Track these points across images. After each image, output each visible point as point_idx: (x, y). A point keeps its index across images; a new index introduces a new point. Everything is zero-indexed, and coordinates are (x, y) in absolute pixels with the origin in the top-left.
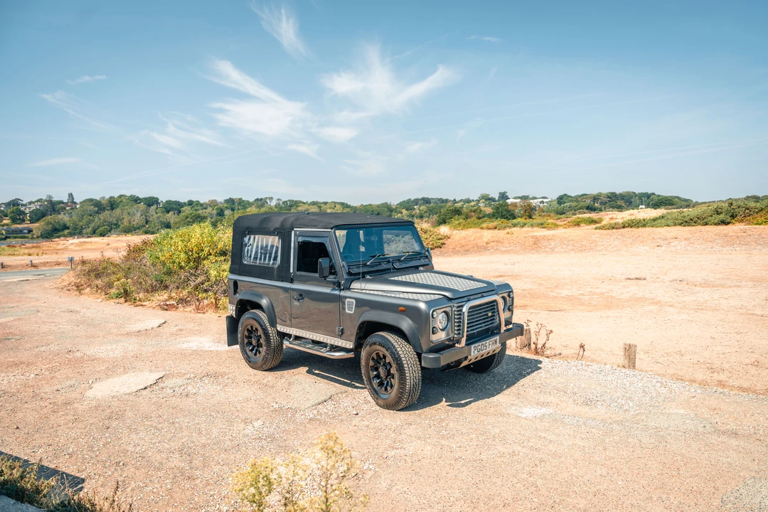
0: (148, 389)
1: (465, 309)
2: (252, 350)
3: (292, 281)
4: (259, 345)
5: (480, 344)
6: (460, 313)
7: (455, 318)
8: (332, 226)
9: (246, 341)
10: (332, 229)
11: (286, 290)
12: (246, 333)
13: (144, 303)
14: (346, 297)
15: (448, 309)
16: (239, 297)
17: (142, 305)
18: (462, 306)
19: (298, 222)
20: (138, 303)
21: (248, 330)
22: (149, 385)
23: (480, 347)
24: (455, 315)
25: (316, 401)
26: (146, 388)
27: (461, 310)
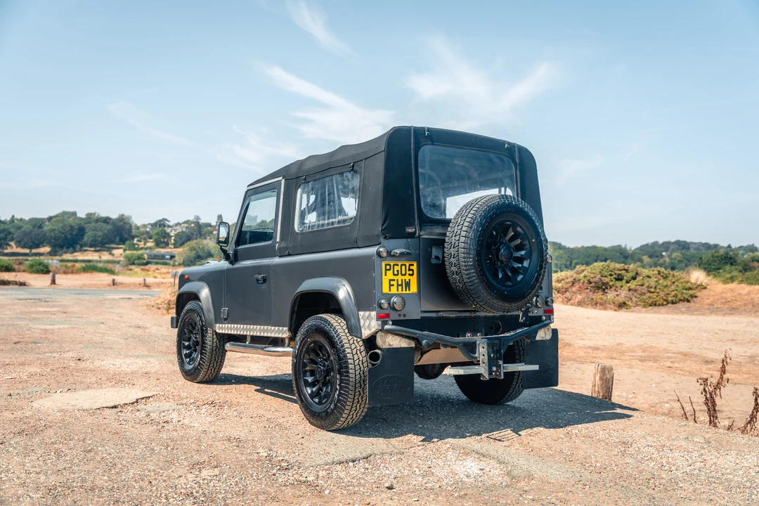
0: (119, 409)
22: (122, 403)
25: (336, 459)
26: (115, 407)
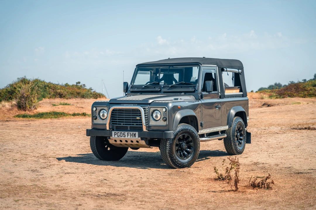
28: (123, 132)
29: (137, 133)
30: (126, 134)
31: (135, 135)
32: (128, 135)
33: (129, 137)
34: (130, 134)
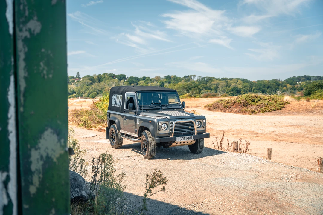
1: (174, 123)
2: (113, 140)
3: (124, 112)
4: (115, 138)
5: (182, 137)
6: (172, 125)
7: (170, 126)
8: (136, 91)
9: (111, 137)
10: (136, 92)
11: (122, 116)
12: (111, 134)
13: (92, 129)
14: (137, 118)
15: (167, 123)
16: (110, 119)
17: (91, 129)
18: (173, 122)
19: (127, 90)
20: (90, 128)
21: (112, 132)
23: (181, 138)
24: (170, 125)
27: (172, 124)
28: (184, 137)
29: (192, 136)
30: (186, 138)
31: (191, 138)
32: (187, 138)
33: (188, 139)
34: (188, 138)
